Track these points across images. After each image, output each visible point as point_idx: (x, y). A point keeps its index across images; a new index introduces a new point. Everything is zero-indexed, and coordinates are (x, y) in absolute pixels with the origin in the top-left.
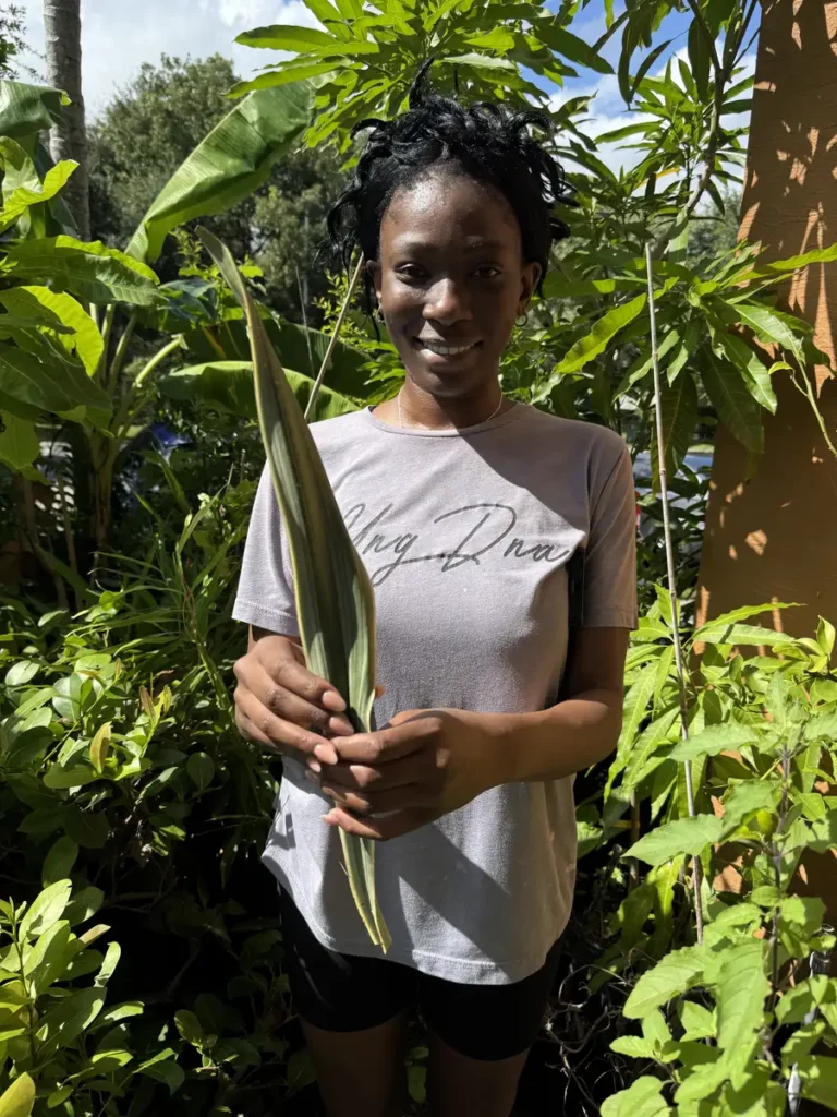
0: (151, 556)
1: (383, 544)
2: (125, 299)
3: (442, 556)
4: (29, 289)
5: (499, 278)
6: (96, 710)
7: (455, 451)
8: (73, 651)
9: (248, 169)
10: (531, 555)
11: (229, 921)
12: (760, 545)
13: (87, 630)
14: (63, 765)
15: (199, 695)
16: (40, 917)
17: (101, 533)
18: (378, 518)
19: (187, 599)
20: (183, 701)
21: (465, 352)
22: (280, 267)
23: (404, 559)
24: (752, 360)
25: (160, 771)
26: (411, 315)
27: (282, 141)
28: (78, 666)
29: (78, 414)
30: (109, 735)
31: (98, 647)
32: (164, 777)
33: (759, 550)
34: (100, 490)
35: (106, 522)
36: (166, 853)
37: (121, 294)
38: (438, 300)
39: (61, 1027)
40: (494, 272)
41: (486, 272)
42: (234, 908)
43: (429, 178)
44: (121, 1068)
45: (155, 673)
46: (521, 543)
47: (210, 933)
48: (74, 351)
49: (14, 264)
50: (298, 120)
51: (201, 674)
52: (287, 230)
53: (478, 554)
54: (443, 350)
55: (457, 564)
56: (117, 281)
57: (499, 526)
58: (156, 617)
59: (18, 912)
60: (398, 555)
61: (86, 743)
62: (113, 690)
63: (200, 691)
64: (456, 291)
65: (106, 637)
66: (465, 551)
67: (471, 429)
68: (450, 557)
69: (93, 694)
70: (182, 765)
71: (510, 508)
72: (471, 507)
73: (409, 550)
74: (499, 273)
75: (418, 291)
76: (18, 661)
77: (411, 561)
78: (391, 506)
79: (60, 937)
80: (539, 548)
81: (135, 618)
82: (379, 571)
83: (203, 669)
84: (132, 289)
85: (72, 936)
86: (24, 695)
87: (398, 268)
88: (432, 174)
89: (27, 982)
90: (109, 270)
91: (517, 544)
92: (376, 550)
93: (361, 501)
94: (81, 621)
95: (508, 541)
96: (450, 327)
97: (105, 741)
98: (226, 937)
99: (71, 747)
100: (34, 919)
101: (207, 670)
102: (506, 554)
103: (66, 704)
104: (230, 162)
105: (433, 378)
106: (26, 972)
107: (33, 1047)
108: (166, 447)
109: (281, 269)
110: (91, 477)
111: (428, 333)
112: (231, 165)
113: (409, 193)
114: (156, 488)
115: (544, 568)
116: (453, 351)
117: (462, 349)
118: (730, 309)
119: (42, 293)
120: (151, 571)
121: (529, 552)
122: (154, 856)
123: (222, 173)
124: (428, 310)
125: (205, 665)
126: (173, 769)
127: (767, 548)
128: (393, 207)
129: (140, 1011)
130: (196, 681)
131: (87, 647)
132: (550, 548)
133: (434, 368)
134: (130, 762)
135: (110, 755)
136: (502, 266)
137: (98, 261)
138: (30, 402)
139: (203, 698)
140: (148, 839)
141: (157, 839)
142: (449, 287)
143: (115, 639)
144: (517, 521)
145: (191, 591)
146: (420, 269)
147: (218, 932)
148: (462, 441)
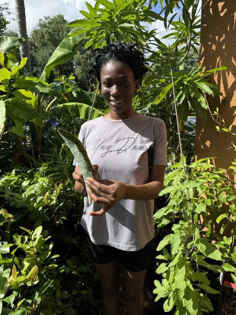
0: (54, 154)
1: (104, 148)
2: (43, 91)
3: (118, 150)
4: (19, 90)
5: (128, 84)
6: (44, 190)
7: (121, 125)
8: (37, 178)
9: (71, 52)
10: (139, 149)
11: (78, 241)
12: (209, 144)
13: (40, 172)
14: (38, 202)
15: (68, 187)
16: (36, 234)
17: (40, 149)
18: (103, 142)
19: (63, 164)
20: (64, 188)
21: (121, 102)
22: (82, 73)
23: (109, 151)
24: (201, 96)
25: (60, 204)
26: (108, 94)
27: (78, 43)
28: (39, 181)
29: (34, 121)
30: (48, 195)
31: (43, 176)
32: (61, 205)
33: (209, 146)
34: (39, 138)
35: (41, 147)
36: (62, 223)
37: (42, 90)
38: (113, 90)
39: (42, 258)
40: (126, 83)
41: (124, 83)
42: (79, 238)
43: (110, 62)
44: (55, 268)
45: (57, 182)
46: (136, 146)
47: (74, 243)
48: (31, 104)
49: (16, 85)
50: (82, 38)
51: (68, 182)
52: (83, 63)
53: (126, 149)
54: (116, 102)
55: (121, 152)
56: (41, 87)
57: (132, 142)
58: (56, 169)
59: (31, 233)
60: (108, 150)
61: (43, 197)
62: (48, 185)
63: (68, 186)
64: (117, 88)
65: (44, 174)
66: (123, 149)
67: (125, 120)
68: (120, 150)
69: (43, 186)
70: (65, 202)
71: (134, 138)
72: (125, 139)
73: (110, 149)
74: (127, 83)
75: (109, 89)
76: (24, 181)
77: (111, 152)
78: (106, 139)
79: (40, 239)
80: (141, 147)
81: (52, 169)
82: (103, 154)
83: (68, 181)
84: (44, 88)
85: (43, 239)
86: (26, 188)
87: (104, 83)
88: (110, 61)
89: (34, 248)
90: (39, 84)
91: (135, 147)
92: (103, 149)
93: (99, 138)
94: (38, 170)
95: (133, 146)
96: (117, 96)
97: (47, 196)
98: (77, 244)
99: (39, 198)
100: (35, 235)
101: (69, 181)
102: (132, 149)
103: (37, 189)
104: (66, 50)
105: (114, 109)
106: (34, 246)
107: (36, 262)
108: (54, 125)
109: (82, 74)
110: (36, 135)
111: (112, 98)
112: (66, 51)
113: (105, 66)
114: (53, 137)
115: (142, 152)
116: (118, 102)
117: (120, 101)
118: (195, 83)
119: (23, 91)
120: (55, 158)
121: (138, 148)
122: (59, 224)
123: (64, 53)
124: (111, 93)
125: (69, 180)
126: (63, 203)
127: (211, 145)
128: (103, 69)
129: (59, 256)
130: (67, 184)
131: (40, 177)
132: (143, 147)
133: (114, 106)
134: (53, 201)
135: (48, 200)
136: (128, 81)
137: (36, 83)
138: (23, 118)
139: (68, 188)
140: (58, 220)
141: (60, 220)
142: (116, 88)
143: (46, 175)
144: (136, 141)
145: (64, 162)
146: (109, 83)
147: (76, 243)
148: (123, 123)
